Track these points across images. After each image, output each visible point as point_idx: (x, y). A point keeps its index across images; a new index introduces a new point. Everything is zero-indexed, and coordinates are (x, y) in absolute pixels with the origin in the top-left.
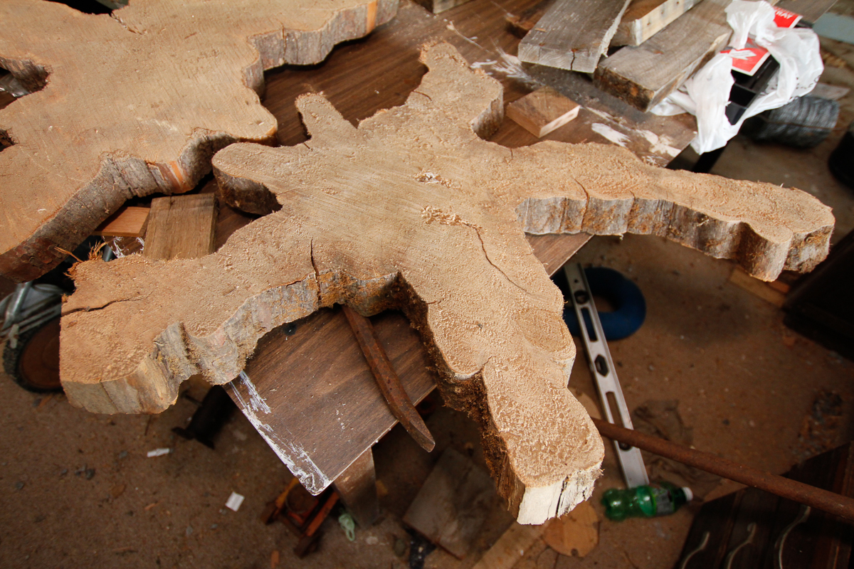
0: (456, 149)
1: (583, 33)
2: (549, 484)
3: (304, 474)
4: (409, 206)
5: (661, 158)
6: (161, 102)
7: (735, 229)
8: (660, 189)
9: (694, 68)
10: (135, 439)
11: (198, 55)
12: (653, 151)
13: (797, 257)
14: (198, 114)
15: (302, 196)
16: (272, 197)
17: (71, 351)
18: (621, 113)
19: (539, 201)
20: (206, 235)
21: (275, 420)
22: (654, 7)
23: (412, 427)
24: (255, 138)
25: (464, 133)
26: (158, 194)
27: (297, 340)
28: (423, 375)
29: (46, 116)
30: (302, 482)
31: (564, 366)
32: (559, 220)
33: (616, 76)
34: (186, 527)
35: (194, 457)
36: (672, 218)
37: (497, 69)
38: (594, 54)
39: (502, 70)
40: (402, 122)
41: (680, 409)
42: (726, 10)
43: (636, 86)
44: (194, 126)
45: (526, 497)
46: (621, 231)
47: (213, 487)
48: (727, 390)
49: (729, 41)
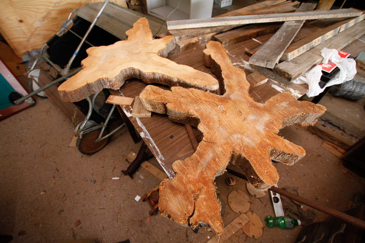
1: (270, 56)
5: (295, 97)
9: (308, 69)
10: (109, 173)
12: (292, 95)
18: (282, 82)
21: (165, 162)
22: (295, 49)
27: (173, 140)
33: (281, 70)
34: (121, 204)
35: (126, 181)
37: (241, 65)
38: (274, 63)
39: (243, 66)
41: (299, 191)
42: (321, 51)
43: (287, 73)
47: (131, 192)
48: (318, 187)
49: (322, 61)
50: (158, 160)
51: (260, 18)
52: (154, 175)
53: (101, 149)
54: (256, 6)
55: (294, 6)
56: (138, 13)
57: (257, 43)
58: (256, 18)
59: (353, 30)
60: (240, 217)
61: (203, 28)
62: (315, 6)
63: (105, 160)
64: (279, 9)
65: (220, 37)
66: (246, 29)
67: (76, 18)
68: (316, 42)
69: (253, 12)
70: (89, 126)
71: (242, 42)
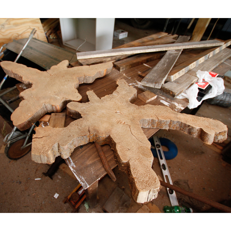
0: (125, 105)
1: (157, 79)
2: (145, 191)
3: (83, 183)
4: (113, 119)
5: (179, 110)
6: (56, 91)
7: (199, 130)
8: (178, 118)
9: (188, 87)
10: (32, 175)
11: (65, 81)
12: (177, 108)
13: (217, 138)
14: (64, 94)
15: (87, 115)
16: (80, 115)
17: (34, 147)
18: (168, 98)
19: (145, 119)
20: (63, 123)
21: (77, 169)
22: (176, 72)
23: (110, 174)
24: (77, 100)
25: (127, 102)
26: (53, 112)
27: (83, 150)
28: (114, 161)
29: (31, 94)
30: (82, 185)
31: (150, 162)
32: (150, 125)
33: (166, 89)
34: (43, 201)
35: (47, 181)
36: (181, 126)
37: (136, 85)
38: (160, 84)
39: (137, 86)
40: (112, 98)
41: (189, 183)
42: (197, 73)
43: (172, 92)
44: (63, 97)
45: (139, 194)
46: (167, 128)
47: (51, 191)
48: (204, 178)
49: (198, 80)
50: (70, 168)
51: (148, 49)
52: (70, 175)
53: (26, 154)
54: (145, 39)
55: (174, 38)
56: (54, 46)
57: (147, 67)
58: (145, 49)
59: (219, 56)
60: (143, 208)
61: (105, 57)
62: (189, 38)
63: (29, 163)
64: (163, 41)
65: (118, 64)
66: (138, 57)
67: (6, 50)
68: (192, 66)
69: (143, 44)
70: (15, 136)
71: (136, 67)
